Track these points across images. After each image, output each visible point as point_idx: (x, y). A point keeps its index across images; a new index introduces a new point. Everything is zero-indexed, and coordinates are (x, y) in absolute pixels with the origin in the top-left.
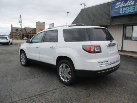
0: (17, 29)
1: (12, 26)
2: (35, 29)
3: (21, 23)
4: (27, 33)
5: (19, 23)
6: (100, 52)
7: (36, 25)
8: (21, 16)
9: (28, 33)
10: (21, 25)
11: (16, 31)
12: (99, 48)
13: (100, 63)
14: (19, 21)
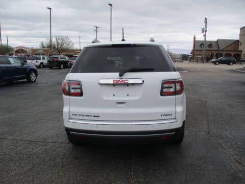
0: (202, 44)
1: (195, 38)
2: (237, 41)
3: (206, 31)
4: (219, 50)
5: (203, 32)
6: (81, 94)
7: (241, 32)
8: (206, 19)
9: (222, 50)
10: (205, 36)
11: (201, 47)
12: (78, 87)
13: (76, 115)
14: (203, 29)
